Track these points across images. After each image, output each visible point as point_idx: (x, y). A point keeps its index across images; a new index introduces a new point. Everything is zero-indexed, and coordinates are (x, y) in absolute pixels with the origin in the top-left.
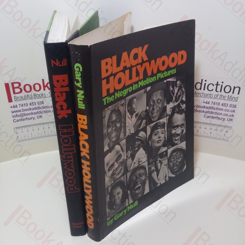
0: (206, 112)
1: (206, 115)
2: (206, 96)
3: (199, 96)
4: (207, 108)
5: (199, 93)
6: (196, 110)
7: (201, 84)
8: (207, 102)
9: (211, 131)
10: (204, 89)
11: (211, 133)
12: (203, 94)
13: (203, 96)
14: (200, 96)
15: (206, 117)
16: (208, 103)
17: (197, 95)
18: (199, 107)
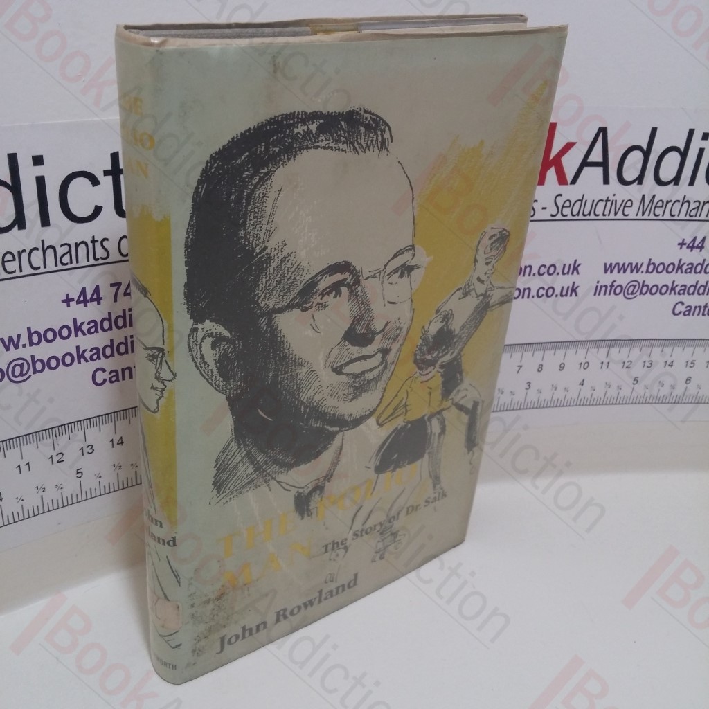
0: (685, 290)
1: (683, 303)
2: (693, 213)
3: (667, 216)
4: (692, 268)
5: (667, 202)
6: (643, 286)
7: (684, 155)
8: (694, 240)
9: (689, 372)
10: (692, 183)
11: (688, 380)
12: (686, 205)
13: (682, 216)
14: (670, 218)
15: (680, 312)
16: (697, 247)
17: (659, 211)
18: (656, 268)
